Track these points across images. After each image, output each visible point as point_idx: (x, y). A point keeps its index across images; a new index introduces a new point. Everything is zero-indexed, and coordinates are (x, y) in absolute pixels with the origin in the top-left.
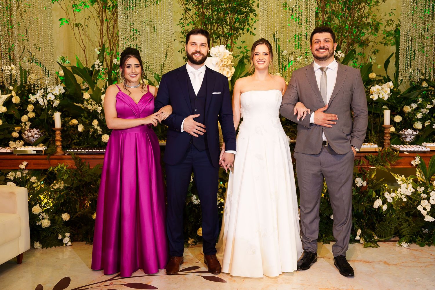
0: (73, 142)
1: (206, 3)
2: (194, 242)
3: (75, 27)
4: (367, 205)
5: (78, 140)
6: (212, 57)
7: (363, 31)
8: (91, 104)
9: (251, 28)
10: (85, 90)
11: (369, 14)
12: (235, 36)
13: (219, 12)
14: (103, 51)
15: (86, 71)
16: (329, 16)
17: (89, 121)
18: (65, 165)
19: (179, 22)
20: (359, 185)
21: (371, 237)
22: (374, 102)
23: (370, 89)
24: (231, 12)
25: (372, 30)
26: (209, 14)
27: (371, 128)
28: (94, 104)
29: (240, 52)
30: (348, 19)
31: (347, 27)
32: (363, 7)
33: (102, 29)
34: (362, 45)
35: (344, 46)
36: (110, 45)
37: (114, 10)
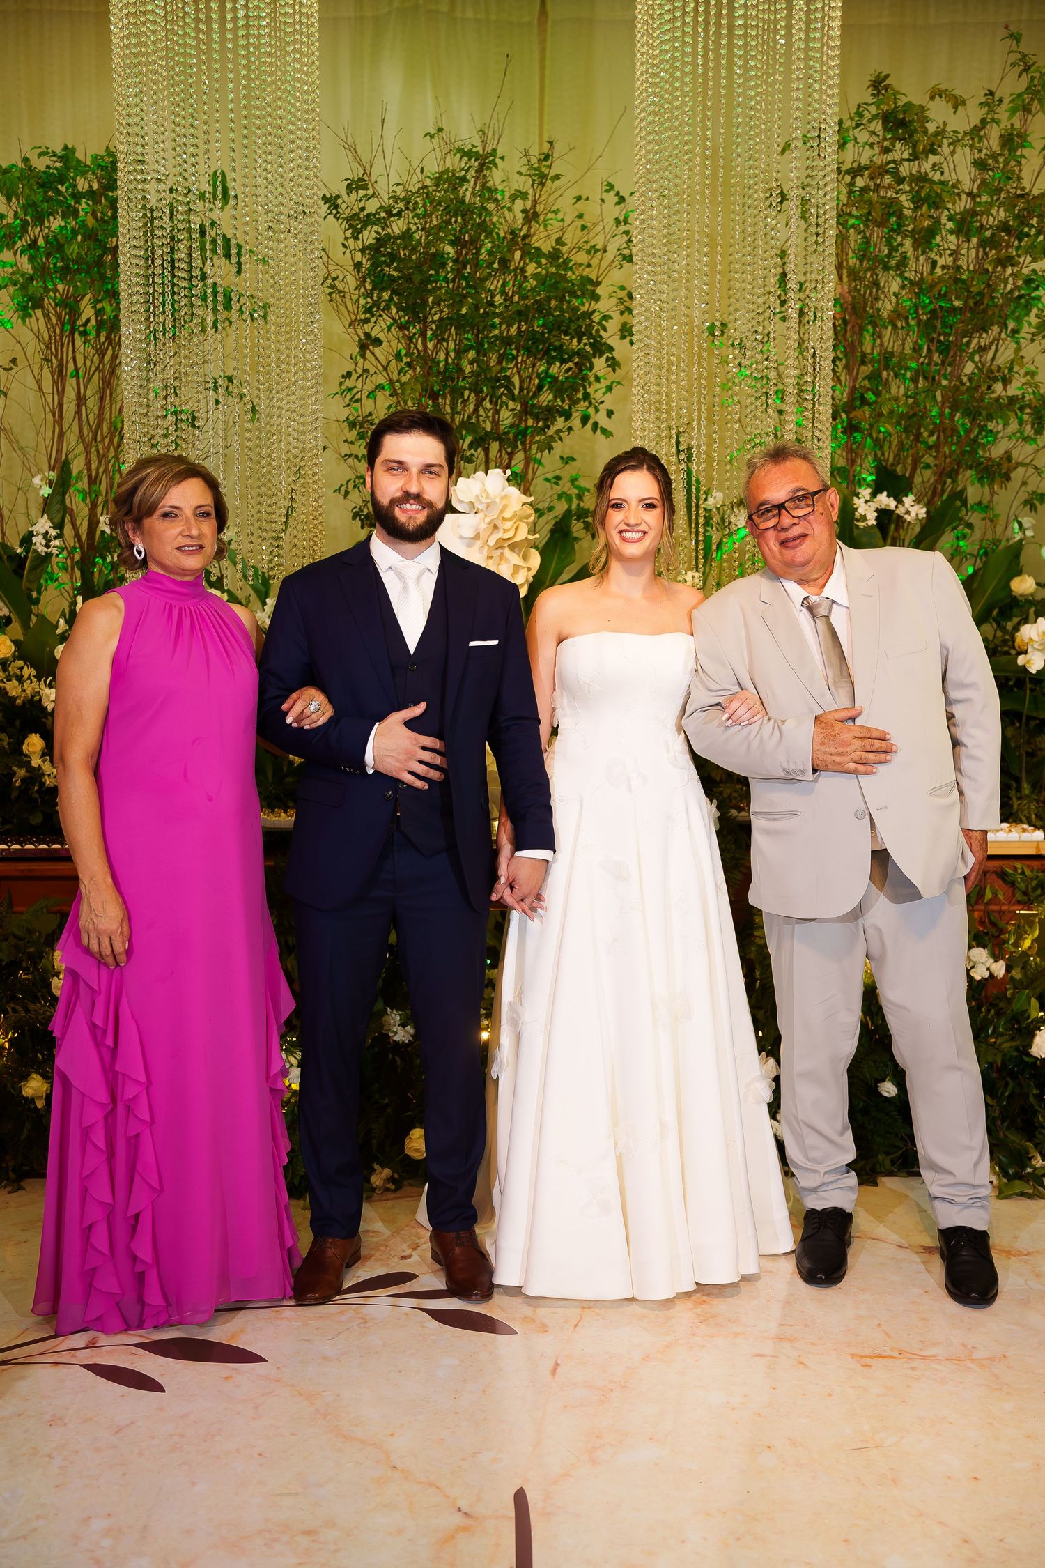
1: (436, 317)
2: (391, 1179)
4: (1007, 1044)
6: (459, 512)
7: (989, 428)
8: (20, 679)
9: (597, 410)
11: (1011, 369)
12: (537, 438)
13: (480, 351)
14: (62, 484)
16: (872, 372)
17: (10, 738)
19: (341, 384)
20: (978, 973)
21: (1022, 1159)
22: (1030, 679)
23: (1018, 634)
24: (529, 350)
25: (1021, 423)
26: (446, 359)
27: (1021, 772)
28: (29, 678)
29: (556, 497)
30: (940, 382)
31: (935, 412)
32: (992, 343)
33: (61, 406)
34: (988, 478)
35: (924, 477)
36: (88, 463)
37: (102, 340)
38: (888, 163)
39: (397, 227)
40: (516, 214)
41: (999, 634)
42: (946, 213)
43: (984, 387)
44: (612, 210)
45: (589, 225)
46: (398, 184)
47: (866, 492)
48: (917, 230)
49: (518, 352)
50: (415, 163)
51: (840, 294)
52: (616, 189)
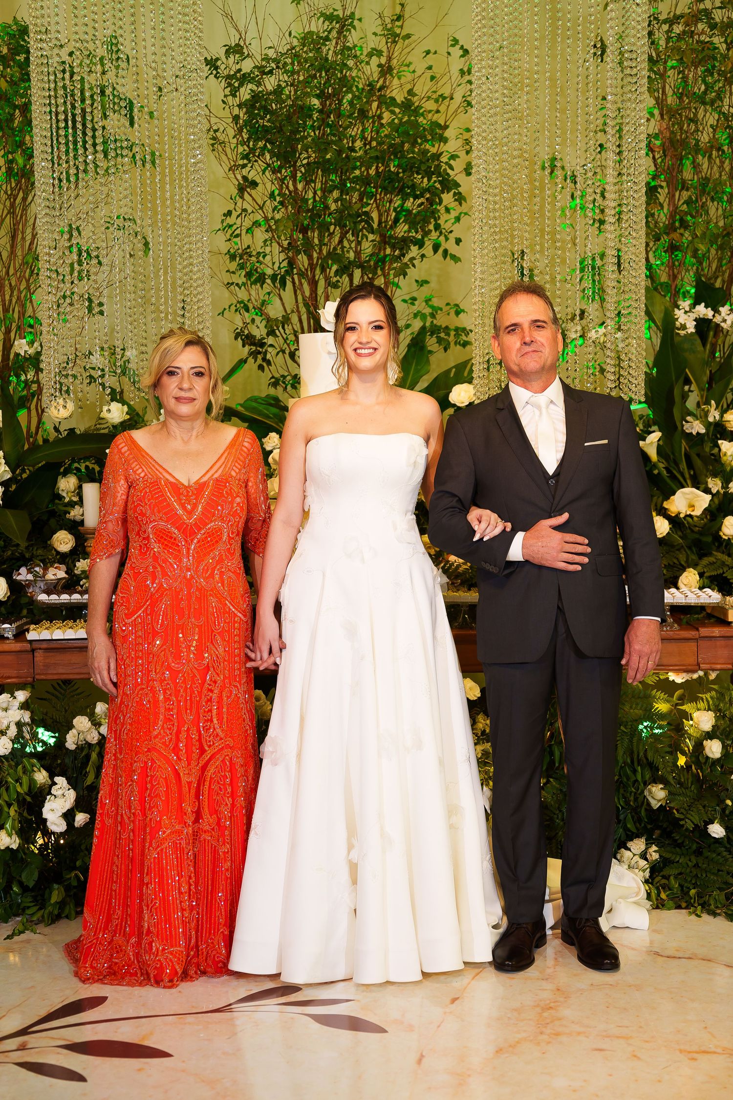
1: (305, 162)
6: (326, 331)
9: (447, 239)
12: (395, 265)
13: (343, 190)
16: (690, 197)
19: (222, 222)
24: (384, 188)
26: (314, 197)
29: (412, 315)
37: (13, 185)
39: (270, 83)
40: (372, 69)
44: (457, 63)
45: (438, 76)
46: (270, 47)
47: (686, 304)
49: (377, 191)
50: (284, 29)
51: (659, 130)
52: (461, 43)
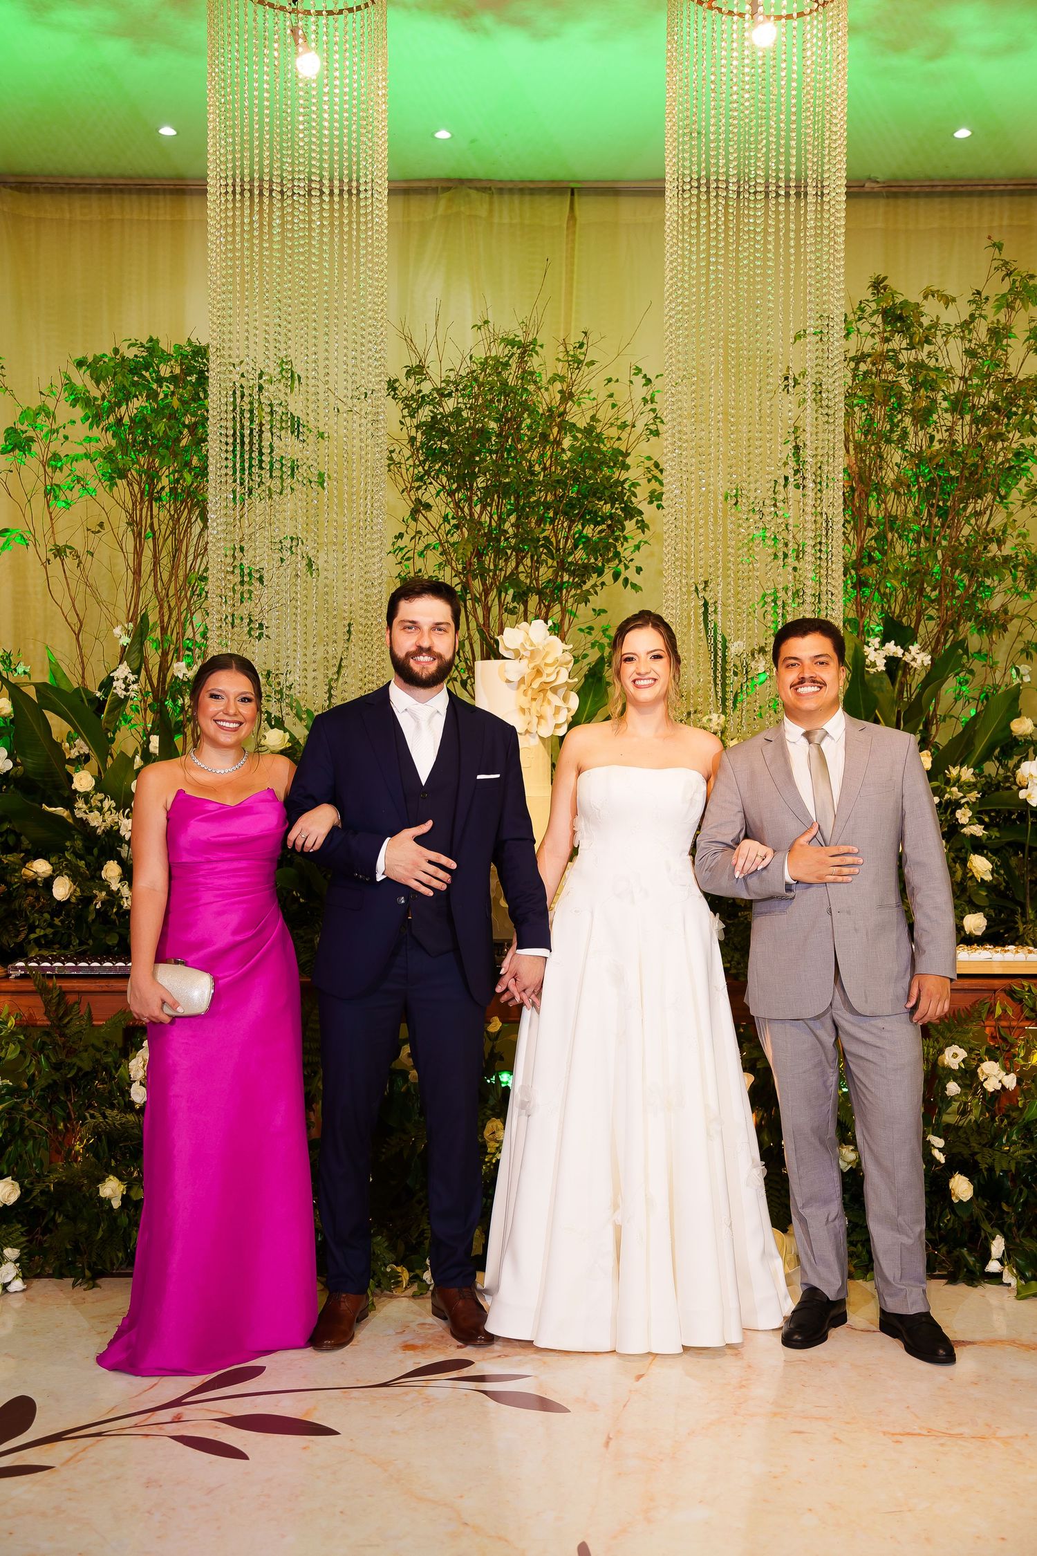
0: (32, 936)
1: (484, 485)
3: (51, 557)
4: (1021, 1152)
5: (49, 931)
6: (504, 658)
7: (986, 584)
8: (100, 810)
9: (627, 567)
10: (76, 763)
11: (1004, 532)
12: (573, 592)
13: (521, 514)
14: (140, 632)
15: (82, 701)
16: (877, 534)
17: (88, 865)
18: (9, 1015)
19: (393, 544)
20: (991, 1085)
22: (1033, 812)
23: (1019, 771)
24: (565, 514)
25: (1015, 580)
26: (490, 522)
27: (1025, 898)
28: (109, 809)
29: (590, 645)
30: (940, 543)
31: (936, 569)
32: (987, 508)
33: (140, 564)
34: (986, 629)
35: (928, 628)
36: (162, 615)
38: (888, 351)
39: (450, 405)
40: (553, 395)
41: (1001, 771)
42: (941, 393)
43: (981, 548)
44: (640, 391)
45: (620, 404)
46: (451, 370)
47: (875, 641)
48: (916, 409)
49: (556, 514)
50: (465, 353)
51: (848, 465)
52: (644, 372)
